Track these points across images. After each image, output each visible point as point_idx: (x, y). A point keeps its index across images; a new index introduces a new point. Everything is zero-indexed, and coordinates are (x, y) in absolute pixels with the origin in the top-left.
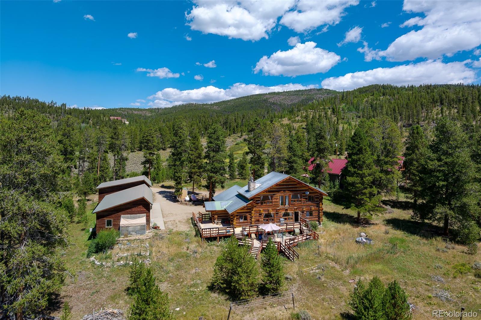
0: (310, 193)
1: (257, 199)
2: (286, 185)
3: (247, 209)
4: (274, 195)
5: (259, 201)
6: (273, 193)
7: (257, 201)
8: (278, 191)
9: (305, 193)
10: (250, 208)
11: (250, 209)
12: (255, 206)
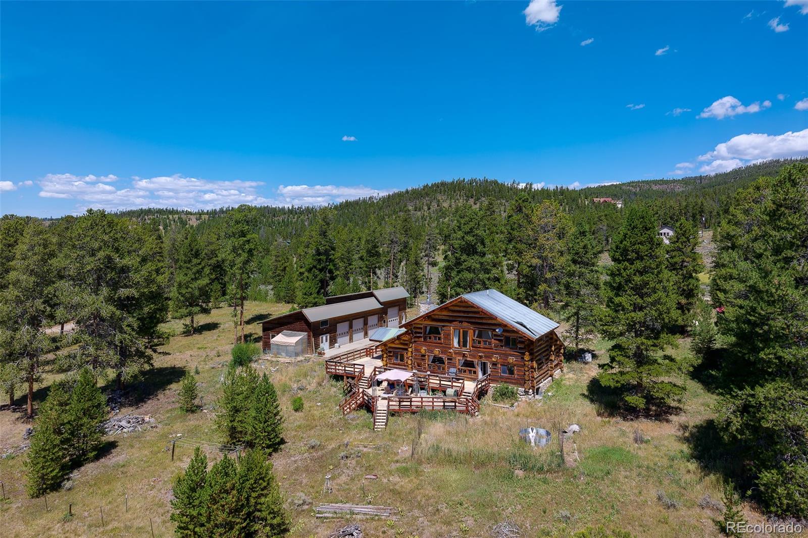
0: (504, 331)
1: (418, 331)
2: (464, 312)
3: (402, 344)
4: (444, 326)
5: (421, 333)
6: (443, 324)
7: (416, 333)
8: (451, 321)
9: (494, 330)
10: (406, 342)
11: (406, 344)
12: (415, 342)
